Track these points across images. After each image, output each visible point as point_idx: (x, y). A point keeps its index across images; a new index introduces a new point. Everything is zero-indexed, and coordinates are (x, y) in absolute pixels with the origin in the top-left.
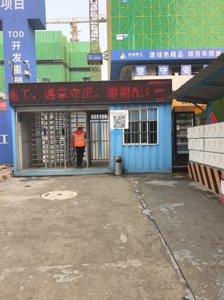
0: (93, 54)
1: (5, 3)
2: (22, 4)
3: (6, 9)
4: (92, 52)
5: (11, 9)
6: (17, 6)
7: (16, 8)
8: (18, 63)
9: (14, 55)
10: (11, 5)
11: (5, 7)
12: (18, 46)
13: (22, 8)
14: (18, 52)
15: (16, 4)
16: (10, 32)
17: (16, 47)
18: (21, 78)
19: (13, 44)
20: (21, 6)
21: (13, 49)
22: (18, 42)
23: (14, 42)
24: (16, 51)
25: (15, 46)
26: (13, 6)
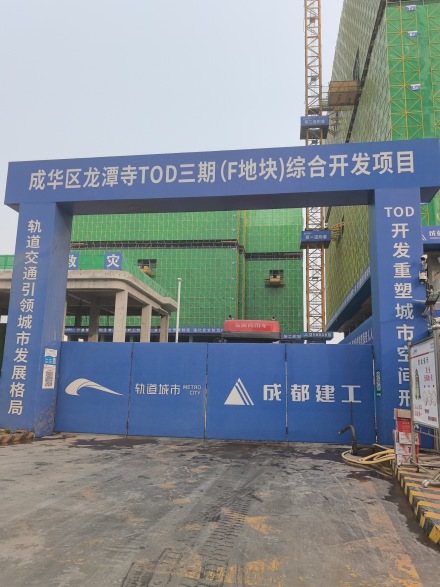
0: (311, 230)
1: (379, 163)
2: (411, 164)
3: (381, 173)
4: (310, 227)
5: (391, 172)
6: (402, 167)
7: (400, 171)
8: (403, 260)
9: (395, 246)
10: (391, 166)
11: (380, 169)
12: (404, 230)
13: (411, 170)
14: (403, 241)
15: (400, 164)
16: (388, 209)
17: (400, 233)
18: (410, 284)
19: (394, 228)
20: (409, 167)
21: (394, 237)
22: (403, 225)
23: (397, 225)
24: (399, 239)
25: (397, 230)
26: (395, 167)
